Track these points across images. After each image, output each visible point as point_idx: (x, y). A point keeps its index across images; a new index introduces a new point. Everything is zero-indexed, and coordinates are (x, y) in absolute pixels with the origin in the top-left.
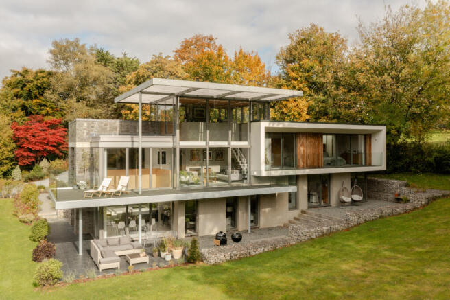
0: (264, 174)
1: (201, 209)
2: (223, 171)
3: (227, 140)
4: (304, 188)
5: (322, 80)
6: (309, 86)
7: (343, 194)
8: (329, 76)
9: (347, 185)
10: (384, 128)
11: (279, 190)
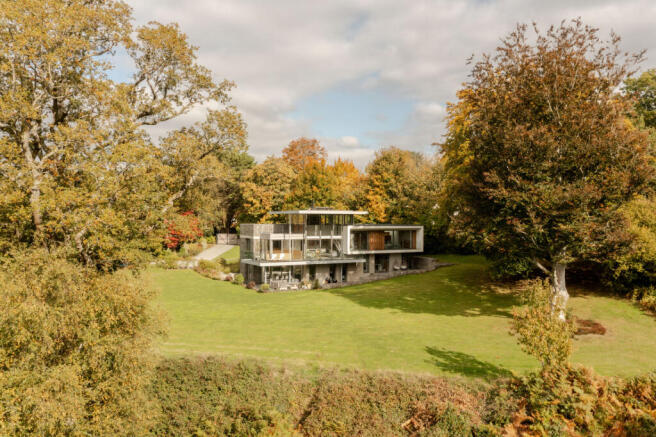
0: (349, 253)
1: (317, 269)
2: (328, 251)
3: (329, 235)
4: (372, 262)
5: (395, 190)
6: (387, 193)
7: (396, 265)
8: (400, 187)
9: (399, 260)
10: (422, 227)
11: (357, 261)
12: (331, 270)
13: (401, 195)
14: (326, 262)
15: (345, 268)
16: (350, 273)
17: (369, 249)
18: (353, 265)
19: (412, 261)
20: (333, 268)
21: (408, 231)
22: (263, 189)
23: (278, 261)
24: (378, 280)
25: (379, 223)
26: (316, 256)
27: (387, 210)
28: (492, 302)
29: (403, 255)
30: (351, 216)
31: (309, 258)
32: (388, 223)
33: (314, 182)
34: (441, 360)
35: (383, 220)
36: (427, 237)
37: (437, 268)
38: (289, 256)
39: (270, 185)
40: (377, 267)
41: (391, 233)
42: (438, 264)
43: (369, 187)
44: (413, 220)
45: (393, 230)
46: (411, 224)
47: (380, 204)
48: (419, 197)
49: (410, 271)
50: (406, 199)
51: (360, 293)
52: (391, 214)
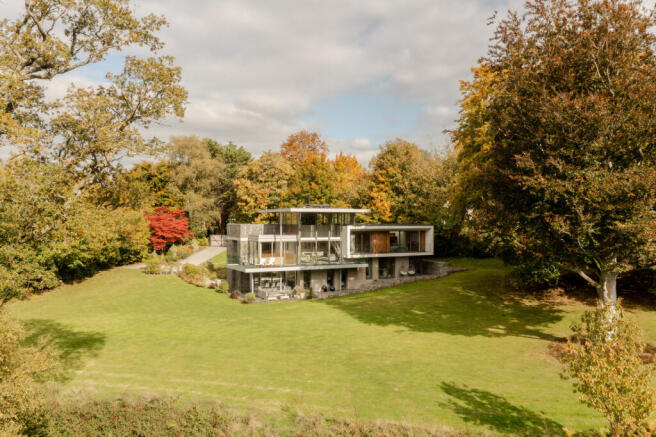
0: (349, 257)
1: (312, 276)
2: (325, 255)
3: (327, 236)
4: (376, 266)
5: (401, 186)
6: (393, 190)
7: (403, 270)
8: (407, 183)
9: (407, 264)
10: (432, 227)
11: (358, 266)
12: (328, 276)
13: (407, 191)
14: (322, 268)
15: (345, 274)
16: (351, 279)
17: (372, 252)
18: (355, 270)
19: (421, 265)
20: (330, 274)
21: (415, 232)
22: (259, 186)
23: (267, 267)
24: (382, 288)
25: (384, 222)
26: (312, 260)
27: (392, 208)
28: (519, 317)
29: (411, 258)
30: (353, 215)
31: (304, 263)
32: (395, 222)
33: (313, 178)
34: (462, 403)
35: (388, 220)
36: (437, 238)
37: (449, 273)
38: (281, 260)
39: (266, 182)
40: (381, 273)
41: (397, 234)
42: (451, 269)
43: (373, 184)
44: (421, 220)
45: (400, 230)
46: (420, 224)
47: (385, 202)
48: (428, 194)
49: (419, 277)
50: (413, 196)
51: (361, 304)
52: (397, 212)
